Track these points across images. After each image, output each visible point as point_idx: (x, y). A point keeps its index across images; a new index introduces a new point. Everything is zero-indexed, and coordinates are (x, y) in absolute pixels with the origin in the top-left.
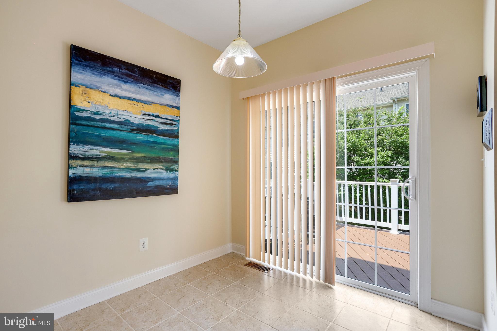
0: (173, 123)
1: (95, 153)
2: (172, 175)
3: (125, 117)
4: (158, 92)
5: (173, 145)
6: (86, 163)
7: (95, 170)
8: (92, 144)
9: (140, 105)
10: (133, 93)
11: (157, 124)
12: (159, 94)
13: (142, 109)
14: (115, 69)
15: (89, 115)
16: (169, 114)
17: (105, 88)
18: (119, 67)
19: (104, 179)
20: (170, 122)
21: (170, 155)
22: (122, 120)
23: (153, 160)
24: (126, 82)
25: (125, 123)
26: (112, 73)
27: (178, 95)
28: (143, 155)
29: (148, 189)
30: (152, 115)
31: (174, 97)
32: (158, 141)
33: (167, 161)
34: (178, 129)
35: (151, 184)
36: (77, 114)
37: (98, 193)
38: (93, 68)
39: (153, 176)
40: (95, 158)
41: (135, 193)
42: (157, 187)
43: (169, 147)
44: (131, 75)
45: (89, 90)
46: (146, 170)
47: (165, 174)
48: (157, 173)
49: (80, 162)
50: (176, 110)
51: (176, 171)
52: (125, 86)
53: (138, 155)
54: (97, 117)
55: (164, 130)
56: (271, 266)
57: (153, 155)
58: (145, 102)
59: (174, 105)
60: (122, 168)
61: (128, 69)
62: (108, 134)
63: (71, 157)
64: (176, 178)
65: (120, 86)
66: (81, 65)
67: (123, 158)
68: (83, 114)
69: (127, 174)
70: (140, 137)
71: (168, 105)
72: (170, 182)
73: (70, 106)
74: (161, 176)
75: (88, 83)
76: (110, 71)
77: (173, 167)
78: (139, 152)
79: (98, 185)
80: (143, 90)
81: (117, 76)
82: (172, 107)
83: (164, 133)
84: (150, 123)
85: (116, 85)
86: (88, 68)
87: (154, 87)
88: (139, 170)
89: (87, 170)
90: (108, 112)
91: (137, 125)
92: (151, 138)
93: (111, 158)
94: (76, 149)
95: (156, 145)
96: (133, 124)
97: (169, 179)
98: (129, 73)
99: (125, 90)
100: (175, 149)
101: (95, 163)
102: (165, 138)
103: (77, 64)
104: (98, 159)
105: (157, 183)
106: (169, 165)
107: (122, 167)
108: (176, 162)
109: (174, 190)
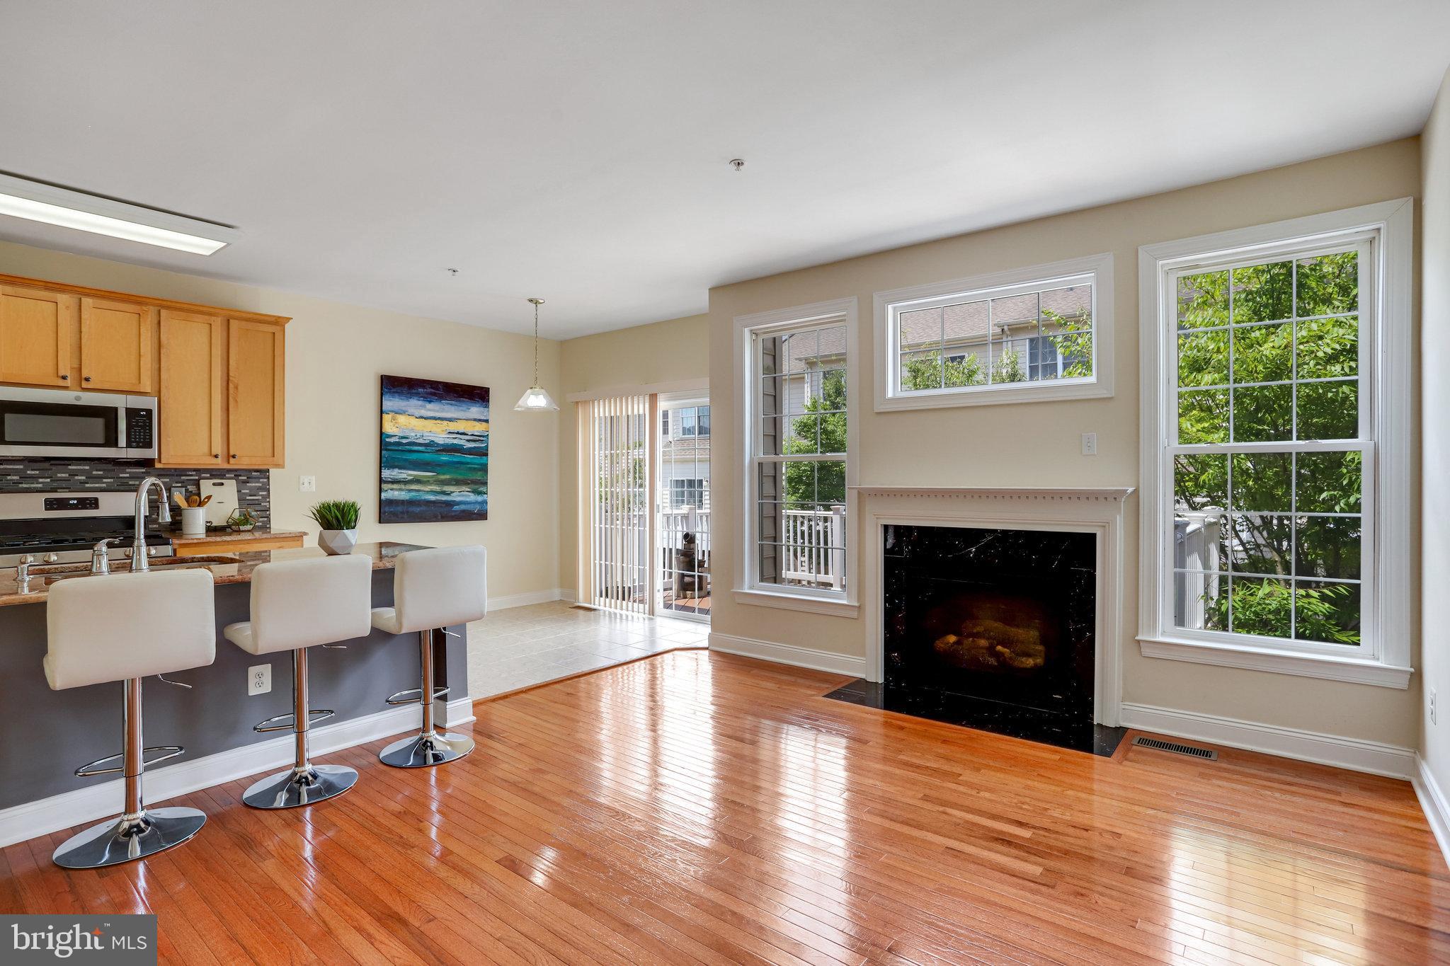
0: (482, 438)
1: (403, 477)
2: (480, 498)
3: (430, 438)
4: (464, 407)
5: (481, 464)
6: (395, 486)
7: (403, 493)
8: (400, 468)
9: (445, 423)
10: (438, 411)
11: (462, 442)
12: (465, 408)
13: (447, 428)
14: (421, 390)
15: (397, 440)
16: (478, 428)
17: (411, 411)
18: (424, 387)
19: (411, 503)
20: (478, 438)
21: (478, 476)
22: (427, 442)
23: (458, 482)
24: (430, 402)
25: (431, 444)
26: (418, 395)
27: (487, 406)
28: (448, 477)
29: (453, 514)
30: (458, 433)
31: (482, 409)
32: (463, 460)
33: (474, 482)
34: (487, 446)
35: (456, 508)
36: (387, 440)
37: (405, 516)
38: (400, 394)
39: (458, 499)
40: (403, 481)
41: (440, 518)
42: (463, 511)
43: (476, 466)
44: (435, 393)
45: (398, 415)
46: (452, 492)
47: (472, 497)
48: (463, 496)
49: (390, 486)
50: (484, 423)
51: (485, 493)
52: (429, 406)
53: (443, 477)
54: (404, 441)
55: (471, 448)
56: (601, 608)
57: (460, 477)
58: (450, 420)
59: (483, 418)
60: (428, 491)
61: (432, 388)
62: (414, 456)
63: (381, 481)
64: (485, 502)
65: (424, 407)
66: (390, 392)
67: (428, 481)
68: (392, 440)
69: (432, 498)
70: (444, 458)
71: (475, 420)
72: (478, 507)
73: (381, 433)
74: (468, 499)
75: (395, 408)
76: (416, 393)
77: (481, 489)
78: (444, 474)
79: (406, 507)
80: (447, 407)
81: (421, 397)
82: (480, 420)
83: (471, 452)
84: (455, 442)
85: (421, 406)
86: (396, 395)
87: (460, 401)
88: (444, 493)
89: (396, 493)
90: (413, 434)
91: (442, 445)
92: (457, 457)
93: (417, 481)
94: (387, 473)
95: (462, 466)
96: (438, 444)
97: (477, 502)
98: (433, 391)
99: (430, 410)
100: (484, 468)
101: (403, 487)
102: (472, 456)
103: (387, 393)
104: (406, 482)
105: (463, 507)
106: (477, 487)
107: (427, 489)
108: (485, 484)
109: (482, 515)
